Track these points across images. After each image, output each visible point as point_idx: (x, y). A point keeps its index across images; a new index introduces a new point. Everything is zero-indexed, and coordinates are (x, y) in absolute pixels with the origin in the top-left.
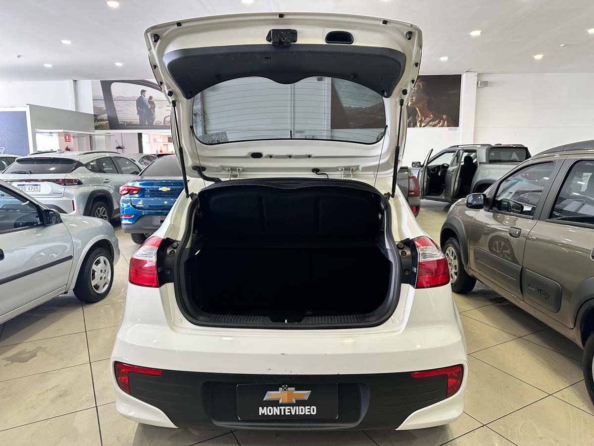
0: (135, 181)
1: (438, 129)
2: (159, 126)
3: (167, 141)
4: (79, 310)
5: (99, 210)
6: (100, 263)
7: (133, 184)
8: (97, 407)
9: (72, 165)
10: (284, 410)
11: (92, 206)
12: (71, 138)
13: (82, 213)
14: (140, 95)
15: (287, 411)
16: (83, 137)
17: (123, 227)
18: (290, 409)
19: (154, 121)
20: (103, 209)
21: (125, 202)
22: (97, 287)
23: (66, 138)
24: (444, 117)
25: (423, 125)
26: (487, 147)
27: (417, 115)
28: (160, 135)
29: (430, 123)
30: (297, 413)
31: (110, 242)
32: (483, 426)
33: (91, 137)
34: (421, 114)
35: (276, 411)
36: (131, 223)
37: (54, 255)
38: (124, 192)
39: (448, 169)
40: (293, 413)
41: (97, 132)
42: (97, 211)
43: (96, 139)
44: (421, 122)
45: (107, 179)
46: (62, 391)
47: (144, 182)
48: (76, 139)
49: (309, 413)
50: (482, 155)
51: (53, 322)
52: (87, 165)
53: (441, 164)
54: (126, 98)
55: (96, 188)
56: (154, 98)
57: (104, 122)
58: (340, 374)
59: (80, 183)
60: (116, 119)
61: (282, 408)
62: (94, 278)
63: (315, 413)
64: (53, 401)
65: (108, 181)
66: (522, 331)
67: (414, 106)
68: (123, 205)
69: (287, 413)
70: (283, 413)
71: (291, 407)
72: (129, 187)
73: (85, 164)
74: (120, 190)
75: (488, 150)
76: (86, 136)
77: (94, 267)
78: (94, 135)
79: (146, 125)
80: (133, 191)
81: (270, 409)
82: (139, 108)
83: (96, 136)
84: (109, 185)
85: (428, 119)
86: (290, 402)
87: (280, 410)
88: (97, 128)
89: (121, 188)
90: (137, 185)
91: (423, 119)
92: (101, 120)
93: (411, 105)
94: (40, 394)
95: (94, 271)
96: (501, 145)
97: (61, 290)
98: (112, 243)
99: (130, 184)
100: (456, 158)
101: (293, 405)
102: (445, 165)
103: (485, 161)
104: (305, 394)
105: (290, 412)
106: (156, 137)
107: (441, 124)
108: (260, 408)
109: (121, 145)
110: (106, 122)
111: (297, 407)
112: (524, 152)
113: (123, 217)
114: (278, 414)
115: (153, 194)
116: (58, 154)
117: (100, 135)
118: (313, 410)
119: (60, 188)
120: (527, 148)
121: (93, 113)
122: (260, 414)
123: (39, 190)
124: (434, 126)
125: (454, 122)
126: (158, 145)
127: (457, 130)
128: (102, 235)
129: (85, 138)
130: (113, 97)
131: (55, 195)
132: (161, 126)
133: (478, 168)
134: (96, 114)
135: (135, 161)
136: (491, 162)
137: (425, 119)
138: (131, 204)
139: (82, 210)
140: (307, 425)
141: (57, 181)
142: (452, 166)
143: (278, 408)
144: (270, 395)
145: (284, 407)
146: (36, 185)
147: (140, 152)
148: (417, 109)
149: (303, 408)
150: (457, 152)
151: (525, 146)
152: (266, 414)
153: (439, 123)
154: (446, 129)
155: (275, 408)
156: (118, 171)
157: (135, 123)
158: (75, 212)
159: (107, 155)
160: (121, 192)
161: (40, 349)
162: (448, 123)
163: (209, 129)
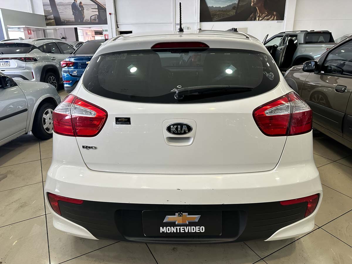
0: (71, 58)
1: (270, 22)
2: (88, 22)
3: (94, 34)
4: (37, 145)
5: (50, 78)
6: (48, 113)
7: (70, 60)
8: (46, 215)
9: (29, 47)
10: (180, 229)
11: (45, 76)
12: (32, 32)
13: (39, 80)
14: (74, 1)
15: (182, 230)
16: (39, 31)
17: (65, 89)
18: (184, 228)
19: (84, 19)
20: (53, 77)
21: (65, 72)
22: (48, 130)
23: (28, 32)
24: (275, 13)
25: (260, 19)
26: (304, 33)
27: (257, 12)
28: (90, 30)
29: (265, 18)
30: (190, 231)
31: (54, 99)
32: (319, 228)
33: (44, 31)
34: (259, 11)
35: (173, 230)
36: (70, 86)
37: (20, 107)
38: (64, 65)
39: (278, 48)
40: (187, 231)
41: (48, 27)
42: (49, 79)
43: (48, 32)
44: (259, 17)
45: (54, 58)
46: (23, 203)
47: (77, 58)
48: (35, 32)
49: (199, 231)
50: (301, 38)
51: (19, 154)
52: (39, 48)
53: (273, 45)
54: (65, 3)
55: (47, 63)
56: (83, 3)
57: (52, 21)
58: (225, 204)
59: (35, 60)
60: (59, 18)
61: (178, 228)
62: (45, 124)
63: (204, 231)
64: (16, 210)
65: (55, 58)
66: (336, 157)
67: (255, 6)
68: (64, 74)
69: (181, 231)
70: (178, 231)
71: (185, 227)
72: (67, 61)
73: (38, 47)
74: (61, 64)
75: (305, 34)
76: (41, 30)
77: (44, 116)
78: (46, 29)
79: (79, 22)
80: (69, 65)
81: (169, 229)
82: (73, 10)
83: (47, 30)
84: (55, 61)
85: (264, 15)
86: (184, 223)
87: (177, 229)
88: (48, 24)
89: (62, 63)
90: (72, 60)
91: (261, 15)
92: (50, 19)
93: (253, 5)
94: (7, 205)
95: (45, 119)
96: (314, 31)
97: (22, 132)
98: (55, 99)
99: (67, 60)
100: (283, 41)
101: (186, 225)
102: (275, 46)
103: (303, 42)
104: (196, 218)
105: (184, 230)
106: (87, 31)
107: (272, 18)
108: (161, 228)
109: (64, 36)
110: (53, 20)
111: (190, 227)
112: (329, 36)
113: (65, 82)
114: (175, 231)
115: (83, 66)
116: (20, 41)
117: (50, 30)
118: (202, 229)
119: (23, 64)
120: (331, 33)
121: (44, 15)
122: (161, 232)
123: (9, 65)
124: (268, 20)
125: (281, 17)
126: (88, 37)
127: (282, 22)
128: (49, 94)
129: (40, 31)
130: (56, 3)
131: (20, 69)
132: (89, 22)
133: (298, 47)
134: (46, 15)
135: (73, 46)
136: (307, 42)
137: (262, 15)
138: (69, 73)
139: (39, 78)
140: (198, 239)
141: (20, 59)
142: (280, 46)
143: (175, 227)
144: (169, 218)
145: (180, 227)
146: (7, 62)
147: (76, 41)
148: (257, 8)
149: (194, 227)
150: (284, 36)
151: (330, 32)
152: (165, 232)
153: (271, 18)
154: (275, 22)
155: (172, 228)
156: (61, 52)
157: (72, 21)
158: (34, 79)
159: (54, 41)
160: (62, 65)
161: (10, 172)
162: (276, 18)
163: (119, 24)
